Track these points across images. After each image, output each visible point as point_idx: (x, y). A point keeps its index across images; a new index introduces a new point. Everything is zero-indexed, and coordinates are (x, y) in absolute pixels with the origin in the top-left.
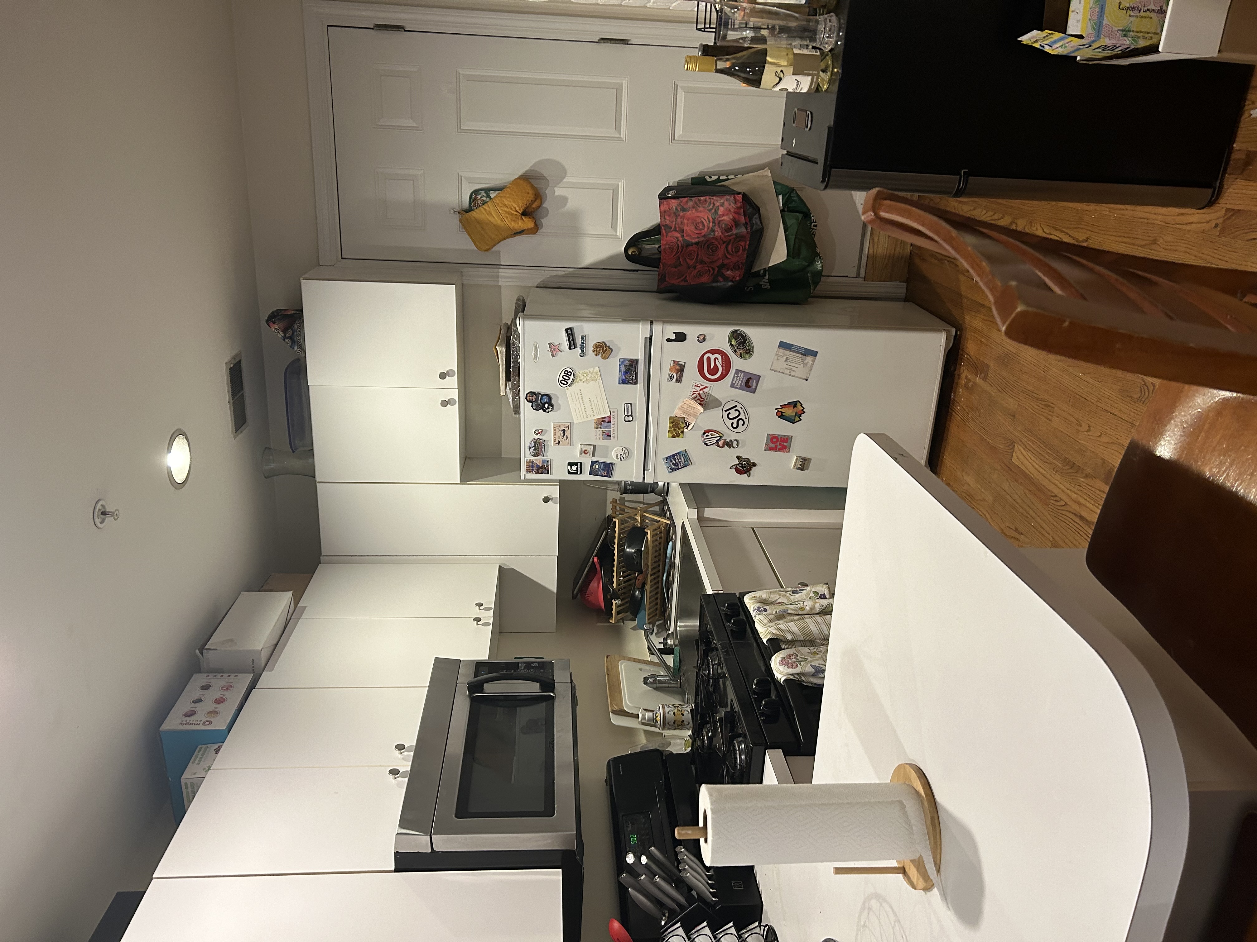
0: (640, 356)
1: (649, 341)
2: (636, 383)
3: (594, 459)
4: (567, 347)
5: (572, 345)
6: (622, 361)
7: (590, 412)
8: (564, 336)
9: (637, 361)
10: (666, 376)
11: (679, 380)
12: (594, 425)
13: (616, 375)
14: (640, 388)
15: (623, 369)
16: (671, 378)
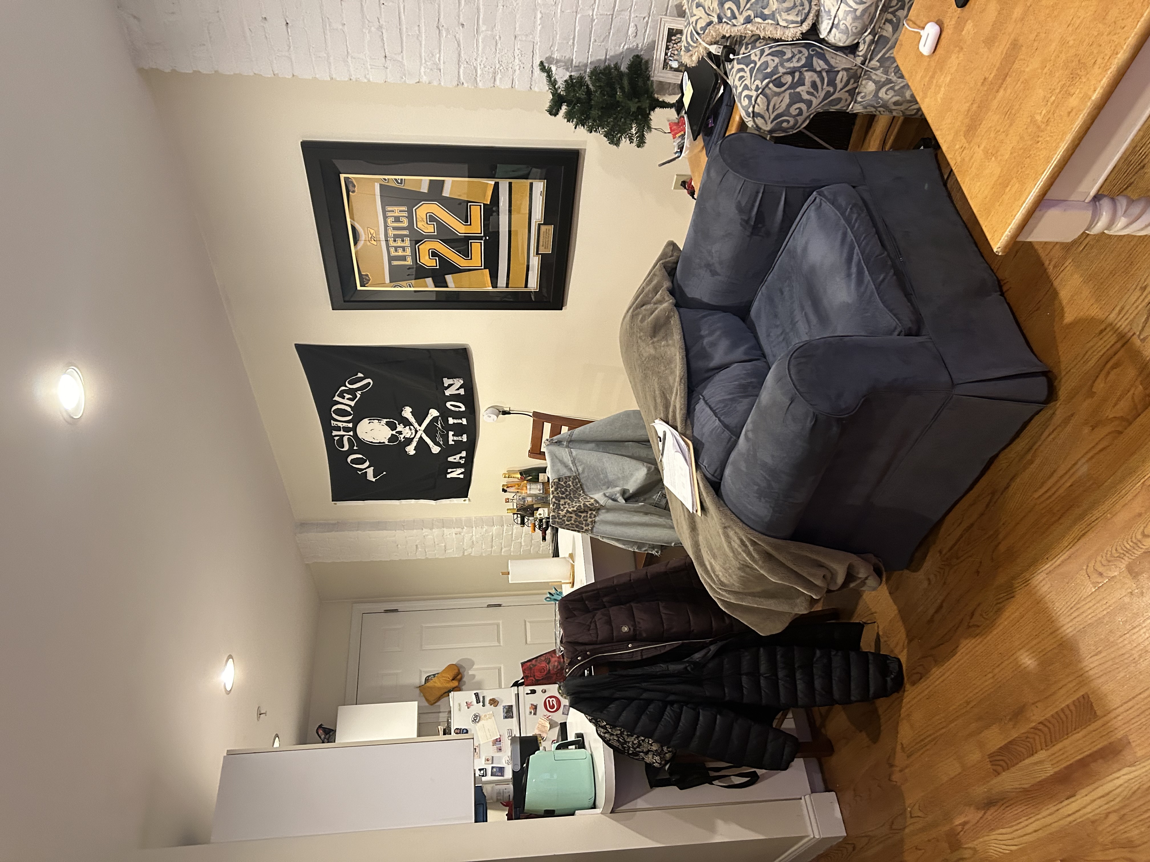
0: (513, 703)
1: (518, 695)
2: (512, 717)
3: (494, 765)
4: (475, 702)
5: (478, 701)
6: (504, 707)
7: (489, 737)
8: (474, 696)
9: (512, 706)
10: (528, 712)
11: (535, 714)
12: (491, 744)
13: (502, 714)
14: (515, 720)
15: (505, 711)
16: (531, 713)
